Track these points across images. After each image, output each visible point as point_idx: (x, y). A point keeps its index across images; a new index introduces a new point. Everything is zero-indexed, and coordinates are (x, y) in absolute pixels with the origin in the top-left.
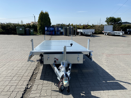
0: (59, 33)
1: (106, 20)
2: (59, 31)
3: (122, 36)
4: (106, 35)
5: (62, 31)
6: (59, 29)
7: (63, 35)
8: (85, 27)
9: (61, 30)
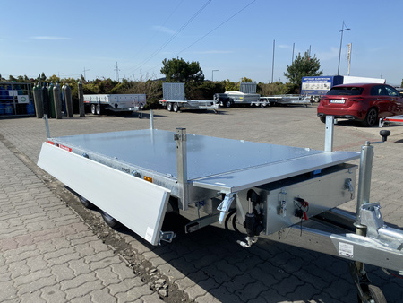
0: (8, 109)
1: (163, 66)
2: (10, 100)
3: (218, 113)
4: (172, 110)
5: (23, 99)
6: (10, 95)
7: (35, 116)
8: (106, 87)
9: (19, 97)
